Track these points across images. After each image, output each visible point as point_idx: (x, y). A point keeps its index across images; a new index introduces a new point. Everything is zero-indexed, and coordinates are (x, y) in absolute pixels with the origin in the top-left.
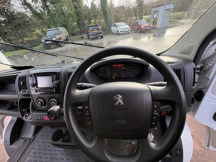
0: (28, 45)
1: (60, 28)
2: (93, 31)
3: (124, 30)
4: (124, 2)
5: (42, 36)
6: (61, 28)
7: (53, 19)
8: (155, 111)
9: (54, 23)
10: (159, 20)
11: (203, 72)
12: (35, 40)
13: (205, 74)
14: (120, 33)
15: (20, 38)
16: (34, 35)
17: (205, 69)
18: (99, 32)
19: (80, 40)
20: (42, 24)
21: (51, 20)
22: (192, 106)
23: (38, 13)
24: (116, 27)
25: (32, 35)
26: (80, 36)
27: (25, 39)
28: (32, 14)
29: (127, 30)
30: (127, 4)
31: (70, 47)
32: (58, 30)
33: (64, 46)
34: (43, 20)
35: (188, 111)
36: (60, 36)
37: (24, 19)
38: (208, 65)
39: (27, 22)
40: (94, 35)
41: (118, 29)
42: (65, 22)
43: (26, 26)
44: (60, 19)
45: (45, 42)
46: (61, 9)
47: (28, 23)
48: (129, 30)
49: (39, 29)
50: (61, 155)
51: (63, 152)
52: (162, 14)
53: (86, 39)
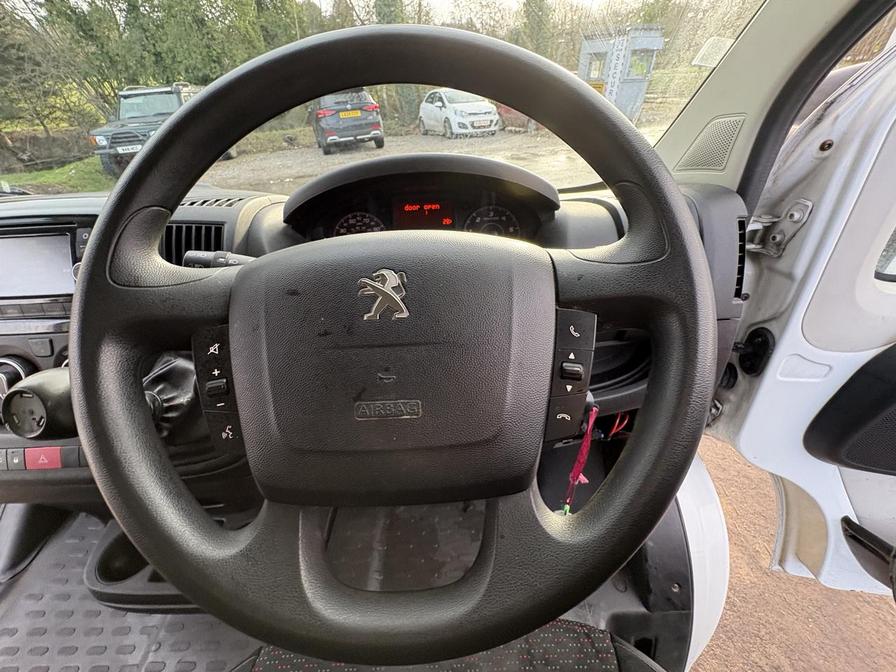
0: (25, 157)
1: (185, 89)
2: (342, 115)
3: (473, 118)
5: (97, 119)
6: (190, 88)
7: (154, 45)
8: (572, 356)
9: (156, 62)
11: (772, 251)
12: (60, 135)
13: (780, 257)
14: (456, 130)
16: (58, 113)
17: (778, 238)
18: (367, 121)
19: (281, 149)
20: (98, 63)
21: (144, 50)
22: (729, 401)
23: (73, 10)
24: (440, 104)
25: (46, 113)
26: (280, 131)
27: (9, 130)
28: (43, 12)
29: (484, 120)
30: (485, 18)
31: (234, 178)
32: (175, 96)
34: (102, 45)
35: (713, 420)
38: (792, 216)
39: (21, 47)
40: (344, 129)
41: (448, 112)
42: (213, 65)
43: (10, 67)
44: (185, 46)
45: (111, 148)
47: (21, 54)
48: (491, 121)
49: (81, 85)
50: (154, 648)
51: (162, 633)
52: (620, 67)
53: (308, 147)
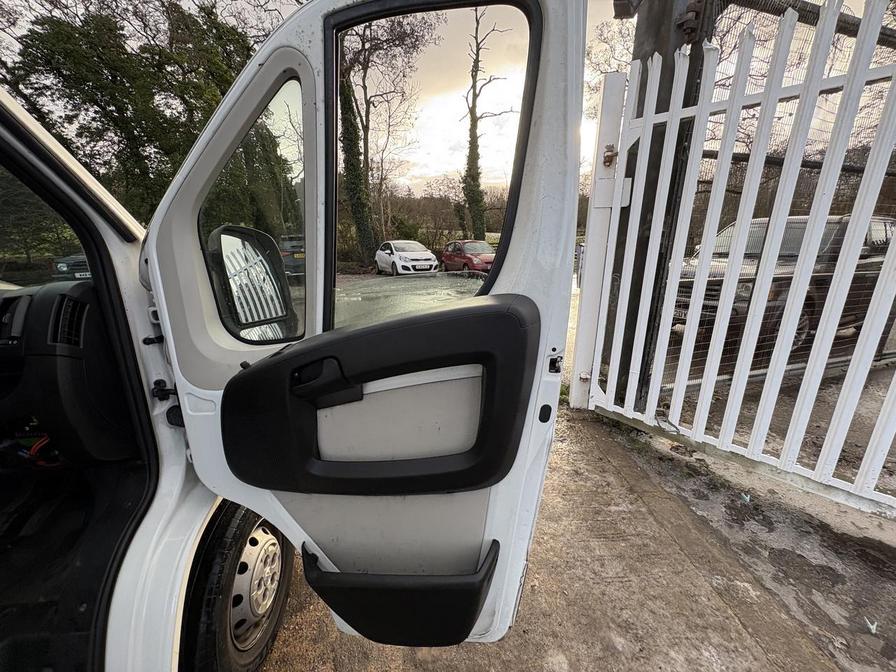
2: (296, 256)
3: (414, 263)
4: (441, 187)
14: (401, 271)
24: (389, 251)
29: (425, 264)
41: (395, 258)
45: (69, 273)
48: (431, 266)
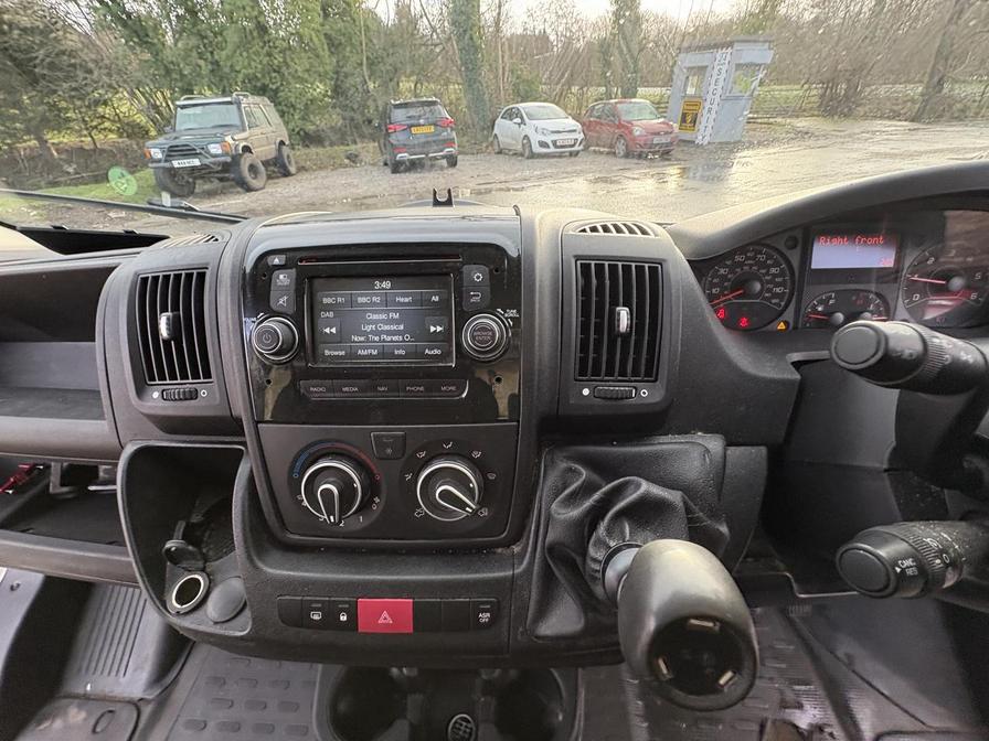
0: (70, 171)
1: (245, 100)
3: (555, 137)
5: (147, 132)
6: (251, 99)
7: (212, 53)
9: (212, 71)
10: (707, 109)
12: (106, 147)
15: (28, 132)
16: (107, 124)
18: (441, 138)
19: (342, 166)
21: (201, 58)
23: (129, 15)
25: (94, 123)
26: (342, 147)
27: (53, 138)
28: (96, 17)
30: (560, 29)
31: (296, 196)
32: (234, 107)
33: (262, 189)
34: (157, 52)
36: (245, 139)
37: (53, 35)
39: (72, 53)
40: (416, 146)
41: (528, 130)
42: (274, 75)
43: (60, 75)
44: (245, 54)
45: (166, 161)
46: (252, 7)
47: (73, 61)
48: (575, 141)
49: (133, 94)
52: (721, 83)
53: (372, 165)
